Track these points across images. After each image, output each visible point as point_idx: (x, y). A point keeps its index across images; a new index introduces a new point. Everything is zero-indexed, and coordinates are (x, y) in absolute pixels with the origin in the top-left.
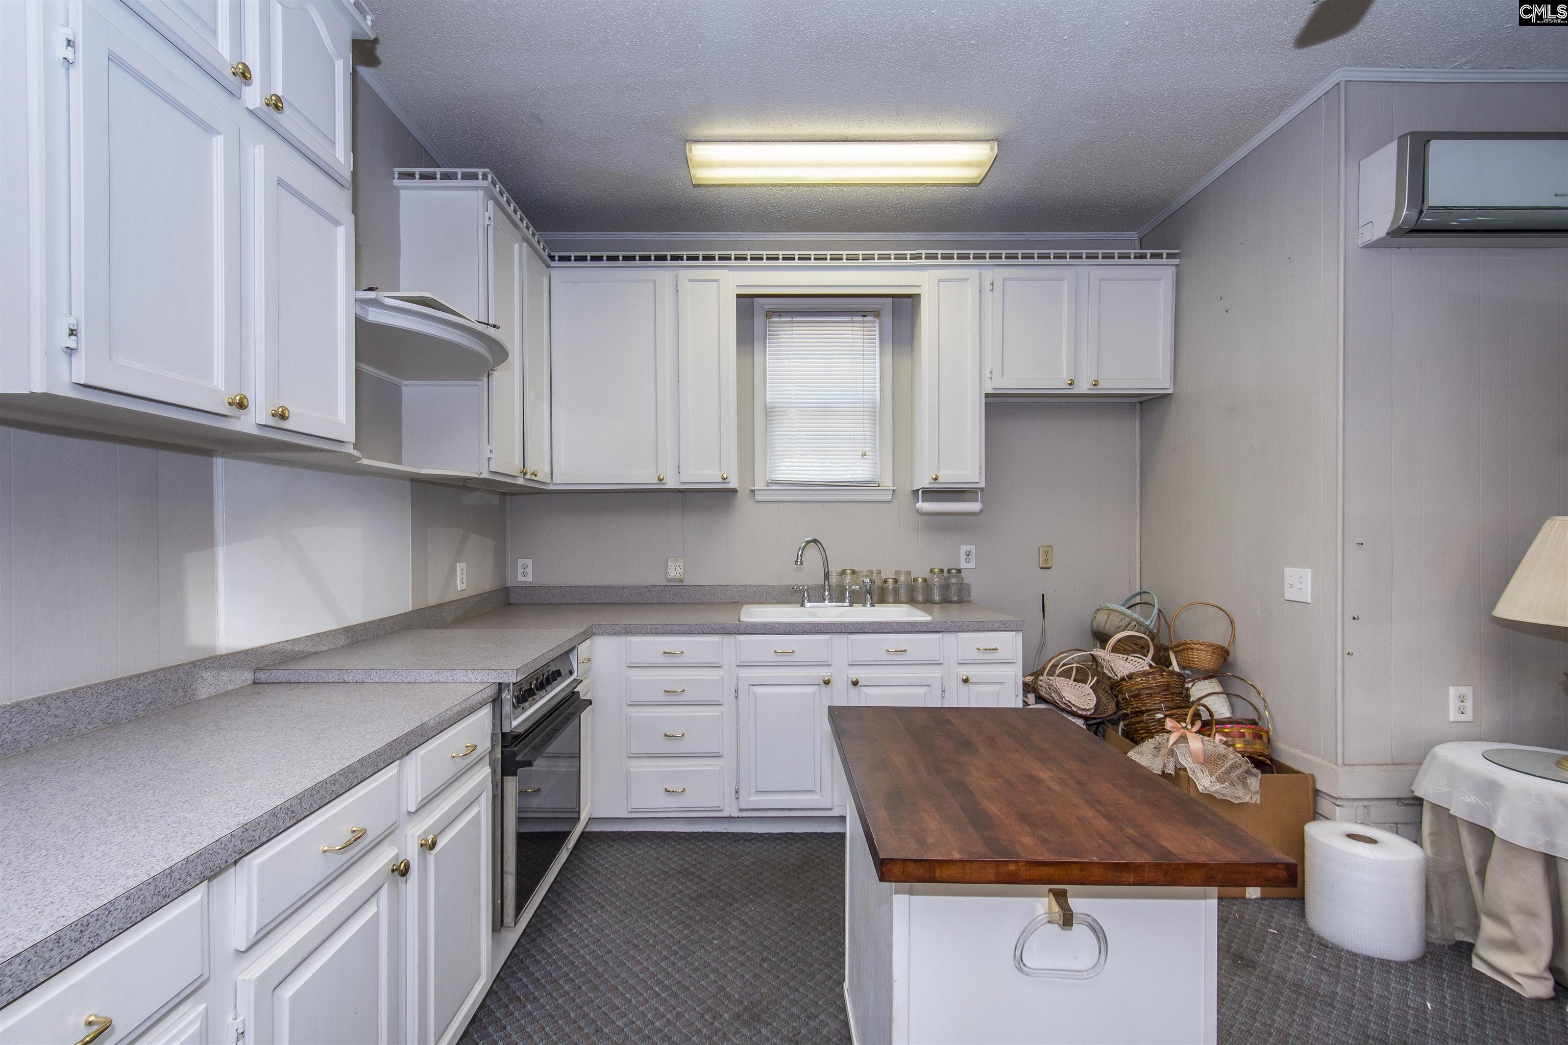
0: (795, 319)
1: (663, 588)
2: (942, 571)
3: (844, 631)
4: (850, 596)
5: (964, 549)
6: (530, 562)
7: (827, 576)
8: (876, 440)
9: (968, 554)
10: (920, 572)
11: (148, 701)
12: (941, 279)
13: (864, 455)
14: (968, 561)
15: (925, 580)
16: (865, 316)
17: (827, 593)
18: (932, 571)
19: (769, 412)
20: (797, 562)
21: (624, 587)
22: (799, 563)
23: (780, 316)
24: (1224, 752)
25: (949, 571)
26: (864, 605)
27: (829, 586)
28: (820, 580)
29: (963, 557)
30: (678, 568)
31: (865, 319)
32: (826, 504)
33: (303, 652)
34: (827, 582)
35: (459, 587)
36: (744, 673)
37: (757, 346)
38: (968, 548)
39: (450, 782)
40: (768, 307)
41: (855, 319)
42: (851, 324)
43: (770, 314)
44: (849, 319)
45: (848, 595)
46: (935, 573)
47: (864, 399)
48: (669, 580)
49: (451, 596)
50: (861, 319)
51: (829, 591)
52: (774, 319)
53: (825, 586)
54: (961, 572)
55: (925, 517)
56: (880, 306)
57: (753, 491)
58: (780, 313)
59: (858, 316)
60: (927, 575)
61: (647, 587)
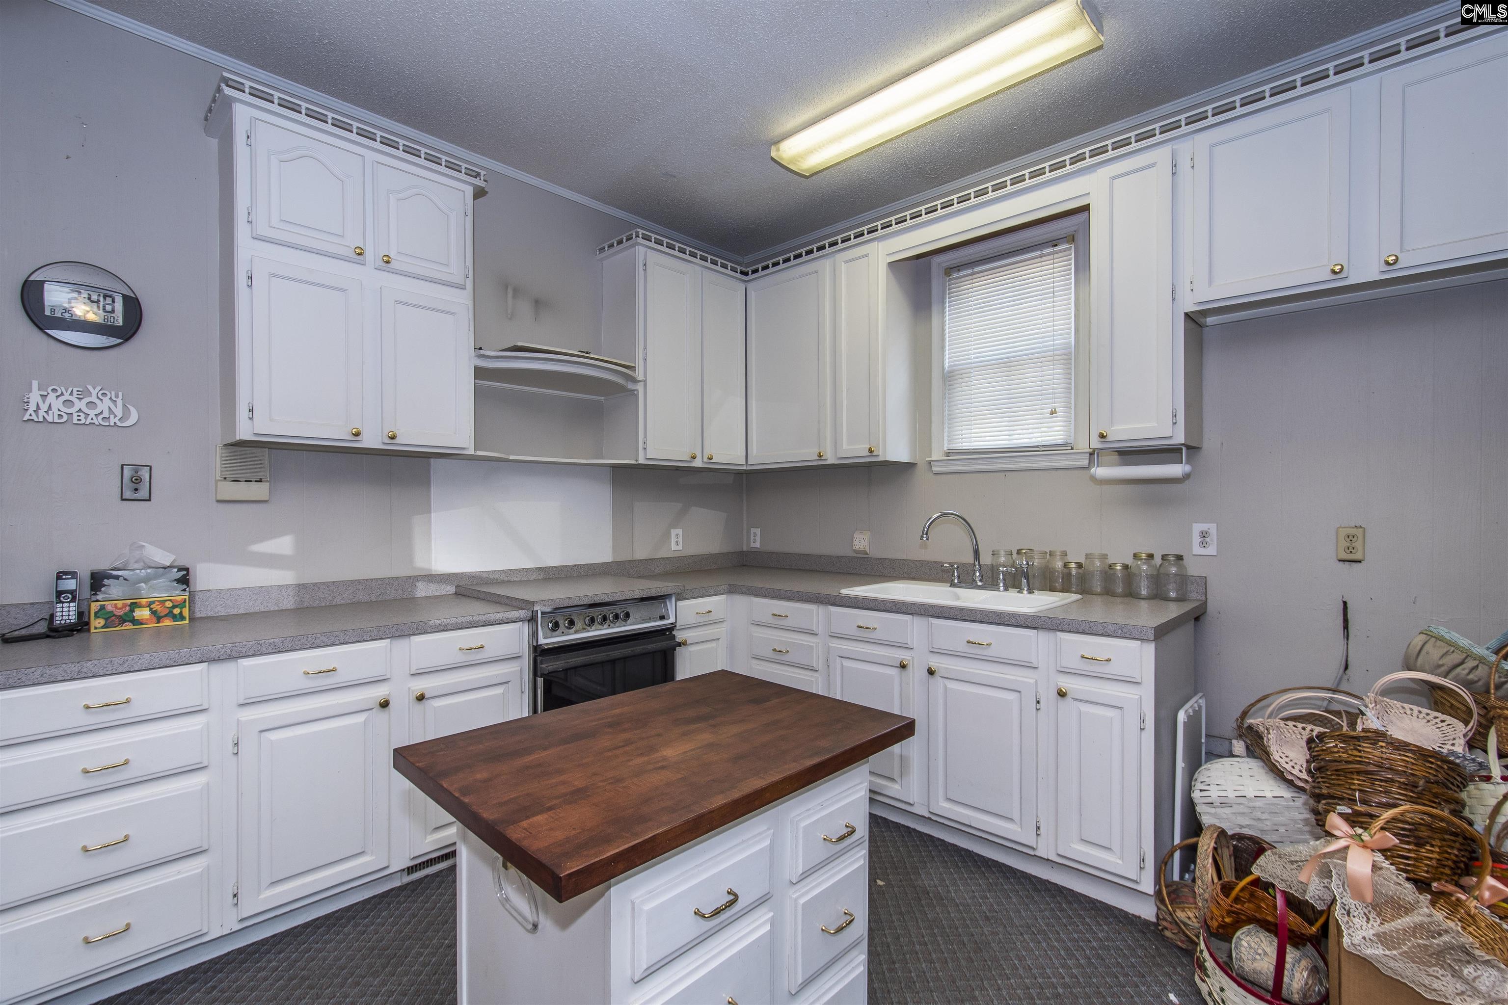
0: (977, 269)
1: (850, 559)
2: (1151, 556)
3: (923, 613)
4: (1004, 579)
5: (1197, 528)
6: (758, 531)
7: (976, 553)
8: (1070, 393)
9: (1204, 535)
10: (1120, 557)
11: (378, 594)
12: (1114, 177)
13: (1053, 412)
14: (1203, 544)
15: (1126, 567)
16: (1056, 245)
17: (978, 574)
18: (1135, 556)
19: (949, 378)
20: (922, 537)
21: (821, 556)
22: (925, 539)
23: (959, 270)
24: (1410, 898)
25: (1164, 557)
26: (1021, 591)
27: (980, 565)
28: (969, 558)
29: (1196, 539)
30: (862, 540)
31: (1056, 249)
32: (1008, 474)
33: (497, 580)
34: (977, 563)
35: (674, 547)
36: (835, 644)
37: (935, 309)
38: (1204, 527)
39: (458, 665)
40: (945, 265)
41: (1045, 251)
42: (1039, 260)
43: (949, 271)
44: (1038, 253)
45: (1001, 577)
46: (1142, 559)
47: (1054, 345)
48: (856, 552)
49: (663, 554)
50: (1050, 250)
51: (980, 570)
52: (955, 275)
53: (975, 565)
54: (1183, 559)
55: (1104, 487)
56: (1075, 228)
57: (930, 462)
58: (958, 268)
59: (1048, 247)
60: (1129, 561)
61: (838, 557)
